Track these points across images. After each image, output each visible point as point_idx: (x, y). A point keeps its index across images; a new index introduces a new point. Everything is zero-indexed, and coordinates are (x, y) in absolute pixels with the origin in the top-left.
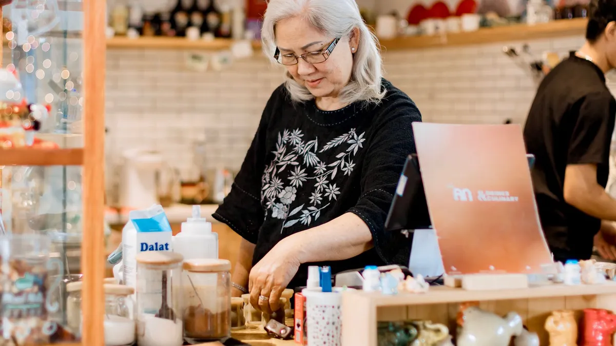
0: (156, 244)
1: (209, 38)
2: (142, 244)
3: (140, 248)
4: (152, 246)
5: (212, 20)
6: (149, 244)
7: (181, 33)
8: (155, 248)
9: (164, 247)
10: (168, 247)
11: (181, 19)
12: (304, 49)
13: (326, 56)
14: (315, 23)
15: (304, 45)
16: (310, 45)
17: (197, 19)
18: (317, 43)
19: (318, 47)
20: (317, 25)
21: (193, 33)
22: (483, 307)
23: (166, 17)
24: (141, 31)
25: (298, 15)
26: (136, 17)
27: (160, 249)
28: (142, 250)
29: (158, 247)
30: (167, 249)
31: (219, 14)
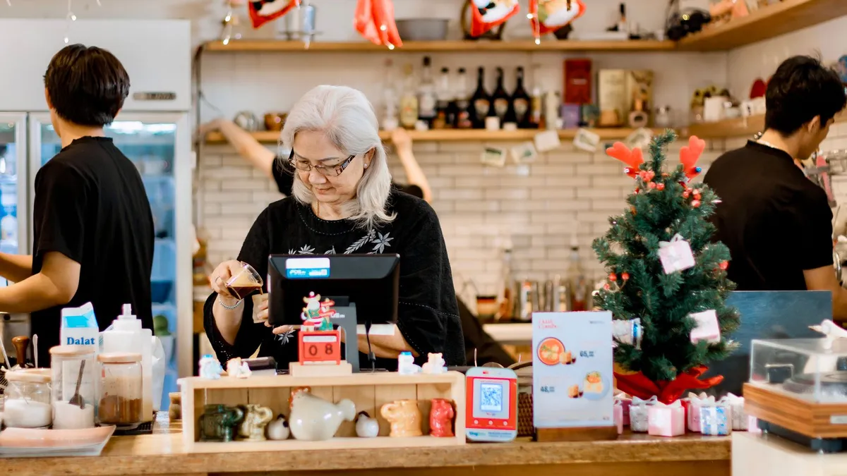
0: (82, 339)
1: (510, 128)
2: (69, 339)
3: (67, 342)
4: (79, 341)
5: (520, 106)
6: (75, 338)
7: (478, 123)
8: (81, 342)
9: (91, 342)
10: (94, 341)
11: (482, 106)
12: (320, 162)
13: (339, 172)
14: (336, 141)
15: (322, 158)
16: (328, 159)
17: (501, 106)
18: (334, 158)
19: (334, 162)
20: (338, 143)
21: (492, 123)
22: (314, 393)
23: (464, 105)
24: (430, 122)
25: (321, 130)
26: (428, 107)
27: (86, 343)
28: (68, 343)
29: (84, 342)
30: (93, 343)
31: (529, 100)
